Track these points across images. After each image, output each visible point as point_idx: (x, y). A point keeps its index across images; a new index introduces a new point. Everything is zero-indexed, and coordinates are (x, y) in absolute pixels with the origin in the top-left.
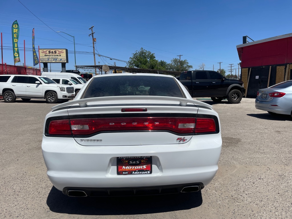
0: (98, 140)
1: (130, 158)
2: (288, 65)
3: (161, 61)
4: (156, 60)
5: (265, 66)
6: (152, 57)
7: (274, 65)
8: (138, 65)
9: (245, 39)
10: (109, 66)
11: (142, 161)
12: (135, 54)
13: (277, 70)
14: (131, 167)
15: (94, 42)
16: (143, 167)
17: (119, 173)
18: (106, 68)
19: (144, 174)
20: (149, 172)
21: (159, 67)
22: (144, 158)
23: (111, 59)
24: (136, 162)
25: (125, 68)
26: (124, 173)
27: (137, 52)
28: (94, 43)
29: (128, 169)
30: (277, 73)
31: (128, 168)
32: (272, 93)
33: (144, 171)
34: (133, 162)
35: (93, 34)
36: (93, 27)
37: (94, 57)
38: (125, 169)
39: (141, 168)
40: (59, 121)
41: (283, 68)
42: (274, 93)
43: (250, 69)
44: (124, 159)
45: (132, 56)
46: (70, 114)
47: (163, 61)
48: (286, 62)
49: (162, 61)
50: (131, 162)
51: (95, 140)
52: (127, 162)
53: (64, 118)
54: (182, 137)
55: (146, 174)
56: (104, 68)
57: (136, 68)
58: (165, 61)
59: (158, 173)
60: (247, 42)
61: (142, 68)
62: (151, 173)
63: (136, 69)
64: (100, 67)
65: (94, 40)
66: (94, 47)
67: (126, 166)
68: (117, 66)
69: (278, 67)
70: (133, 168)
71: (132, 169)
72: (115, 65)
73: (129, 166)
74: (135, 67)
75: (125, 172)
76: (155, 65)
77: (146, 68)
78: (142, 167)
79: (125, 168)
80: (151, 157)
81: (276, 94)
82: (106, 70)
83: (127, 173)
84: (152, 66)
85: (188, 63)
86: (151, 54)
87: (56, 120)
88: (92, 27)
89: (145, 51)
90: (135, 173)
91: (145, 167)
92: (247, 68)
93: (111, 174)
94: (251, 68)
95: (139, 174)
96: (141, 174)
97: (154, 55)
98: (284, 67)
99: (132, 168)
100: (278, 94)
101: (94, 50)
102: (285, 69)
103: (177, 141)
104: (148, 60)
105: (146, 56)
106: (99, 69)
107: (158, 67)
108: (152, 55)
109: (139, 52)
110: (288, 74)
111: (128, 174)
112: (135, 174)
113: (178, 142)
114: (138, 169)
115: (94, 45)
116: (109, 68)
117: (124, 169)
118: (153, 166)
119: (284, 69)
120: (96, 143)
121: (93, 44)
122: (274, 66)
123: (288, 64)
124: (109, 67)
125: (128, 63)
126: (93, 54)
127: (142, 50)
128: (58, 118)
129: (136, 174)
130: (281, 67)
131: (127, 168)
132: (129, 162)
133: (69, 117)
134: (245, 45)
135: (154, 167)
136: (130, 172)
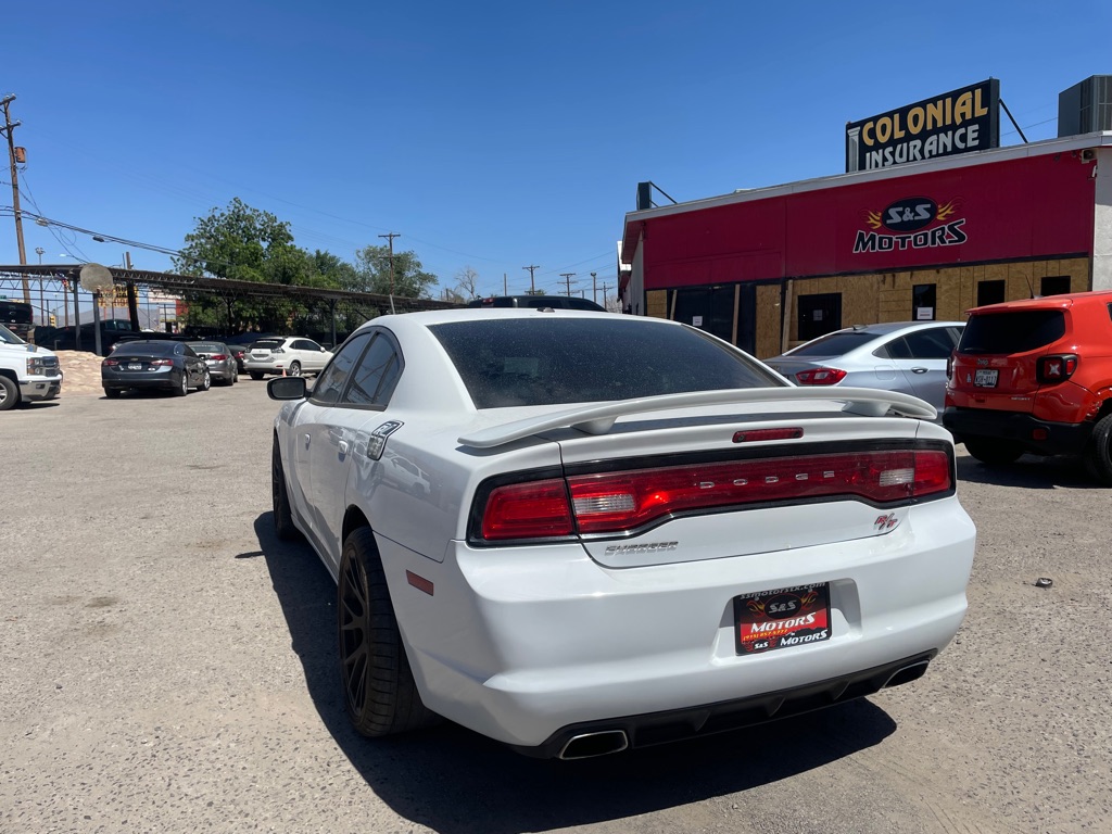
0: (664, 545)
1: (773, 595)
2: (791, 281)
3: (318, 252)
4: (297, 248)
5: (719, 285)
6: (279, 236)
7: (750, 281)
8: (224, 267)
9: (644, 190)
10: (109, 269)
11: (804, 601)
12: (206, 220)
13: (759, 299)
14: (774, 625)
15: (18, 164)
16: (806, 620)
17: (743, 648)
18: (97, 278)
19: (811, 641)
20: (824, 634)
21: (312, 278)
22: (811, 591)
23: (101, 240)
24: (788, 607)
25: (167, 276)
26: (757, 646)
27: (217, 215)
28: (14, 168)
29: (765, 631)
30: (759, 307)
31: (767, 629)
32: (807, 372)
33: (812, 633)
34: (778, 607)
35: (10, 128)
36: (13, 98)
37: (19, 229)
38: (759, 632)
39: (802, 623)
40: (526, 487)
41: (776, 290)
42: (813, 372)
43: (672, 293)
44: (757, 599)
45: (193, 230)
46: (568, 460)
47: (326, 254)
48: (783, 274)
49: (322, 253)
50: (774, 608)
51: (656, 545)
52: (762, 607)
53: (547, 474)
54: (887, 512)
55: (816, 640)
56: (91, 277)
57: (213, 276)
58: (331, 254)
59: (845, 633)
60: (653, 206)
61: (240, 278)
62: (829, 634)
63: (213, 280)
64: (66, 272)
65: (16, 155)
66: (15, 186)
67: (759, 623)
68: (137, 267)
69: (760, 289)
70: (780, 627)
71: (776, 629)
72: (129, 263)
73: (768, 621)
74: (207, 275)
75: (761, 641)
76: (297, 269)
77: (258, 279)
78: (803, 618)
79: (757, 630)
80: (827, 583)
81: (818, 376)
82: (96, 283)
83: (766, 644)
84: (285, 273)
85: (419, 265)
86: (275, 224)
87: (517, 486)
88: (8, 101)
89: (248, 212)
90: (789, 642)
91: (811, 618)
92: (665, 291)
93: (720, 655)
94: (675, 291)
95: (798, 643)
96: (804, 642)
97: (288, 227)
98: (778, 288)
99: (777, 626)
100: (826, 375)
101: (16, 198)
102: (783, 294)
103: (875, 528)
104: (264, 245)
105: (255, 228)
106: (63, 280)
107: (307, 276)
108: (281, 226)
109: (222, 215)
110: (792, 312)
111: (770, 648)
112: (787, 646)
113: (877, 532)
114: (794, 627)
115: (14, 176)
116: (110, 277)
117: (755, 633)
118: (832, 610)
119: (778, 294)
120: (658, 555)
121: (9, 172)
122: (749, 285)
123: (791, 278)
124: (113, 271)
125: (176, 258)
126: (10, 213)
127: (237, 205)
128: (522, 478)
129: (791, 645)
130: (770, 287)
131: (762, 627)
132: (768, 609)
133: (563, 471)
134: (646, 215)
135: (836, 615)
136: (774, 642)
